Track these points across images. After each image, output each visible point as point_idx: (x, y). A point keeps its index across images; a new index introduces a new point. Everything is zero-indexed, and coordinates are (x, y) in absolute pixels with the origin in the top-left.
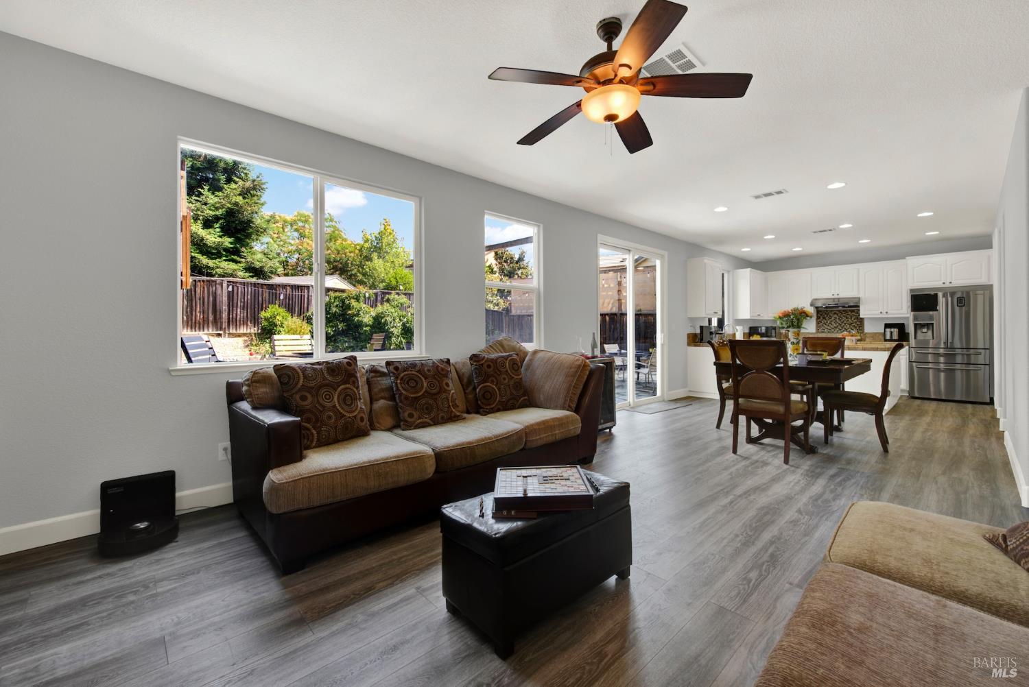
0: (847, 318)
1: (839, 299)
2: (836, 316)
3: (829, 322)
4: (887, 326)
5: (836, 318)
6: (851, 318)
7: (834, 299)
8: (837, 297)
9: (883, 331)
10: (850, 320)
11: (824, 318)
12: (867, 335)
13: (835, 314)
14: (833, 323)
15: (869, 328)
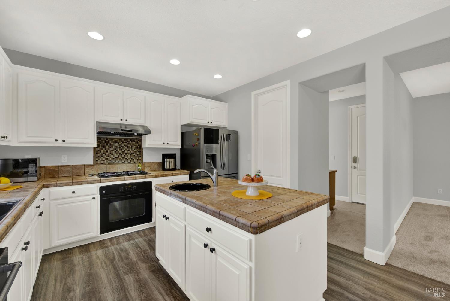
0: (128, 147)
1: (126, 125)
2: (116, 145)
3: (109, 152)
4: (165, 156)
5: (117, 147)
6: (132, 148)
7: (121, 125)
8: (124, 122)
9: (161, 161)
10: (130, 150)
11: (104, 147)
12: (146, 165)
13: (116, 142)
14: (114, 152)
15: (147, 158)
